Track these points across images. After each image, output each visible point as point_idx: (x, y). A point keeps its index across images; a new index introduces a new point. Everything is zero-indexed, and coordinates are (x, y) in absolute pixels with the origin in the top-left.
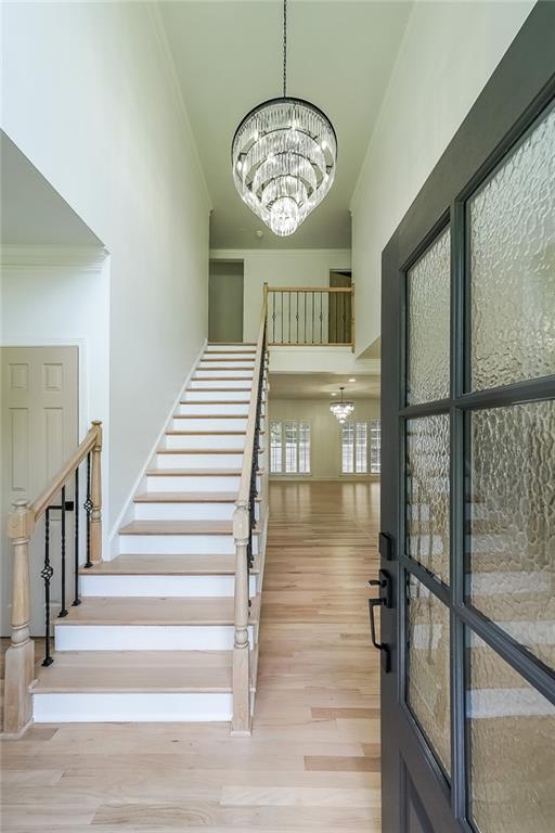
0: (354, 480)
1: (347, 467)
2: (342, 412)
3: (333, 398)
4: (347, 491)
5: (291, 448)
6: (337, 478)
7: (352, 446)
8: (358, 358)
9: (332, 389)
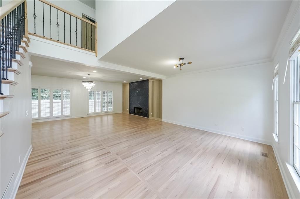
0: (95, 116)
1: (91, 110)
2: (89, 86)
3: (84, 79)
4: (91, 121)
5: (57, 103)
6: (86, 115)
7: (94, 101)
8: (99, 60)
9: (84, 74)
